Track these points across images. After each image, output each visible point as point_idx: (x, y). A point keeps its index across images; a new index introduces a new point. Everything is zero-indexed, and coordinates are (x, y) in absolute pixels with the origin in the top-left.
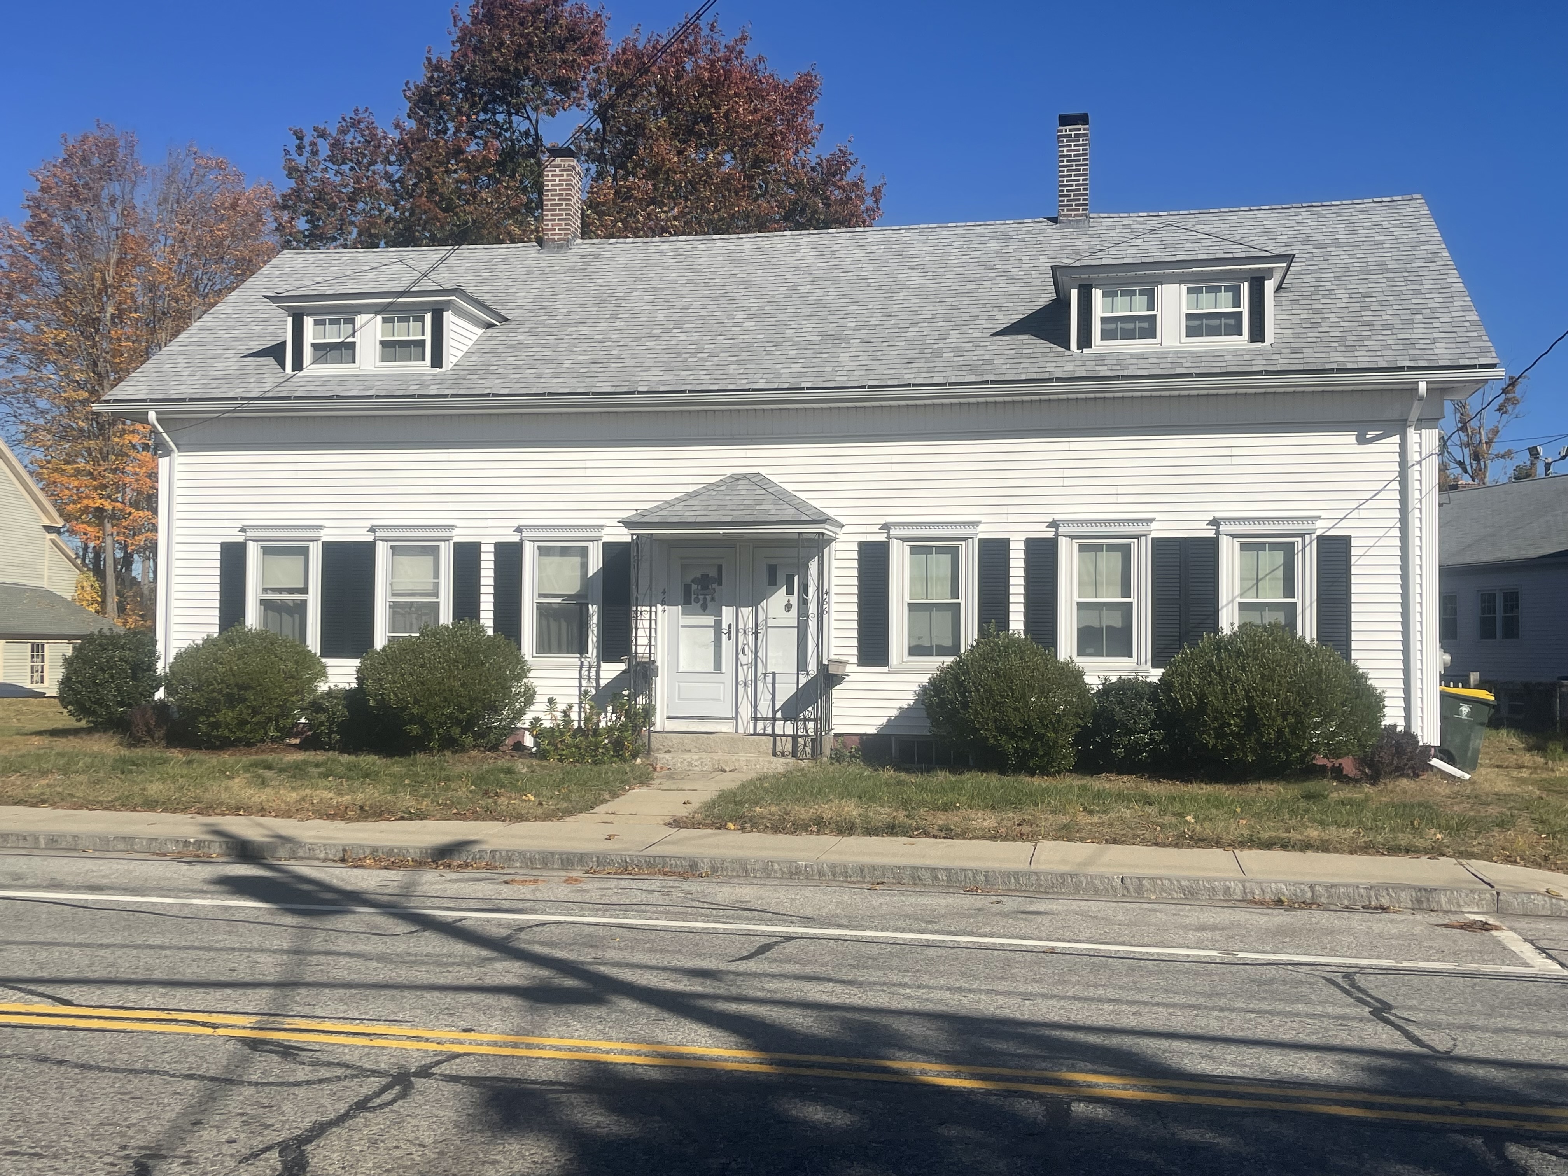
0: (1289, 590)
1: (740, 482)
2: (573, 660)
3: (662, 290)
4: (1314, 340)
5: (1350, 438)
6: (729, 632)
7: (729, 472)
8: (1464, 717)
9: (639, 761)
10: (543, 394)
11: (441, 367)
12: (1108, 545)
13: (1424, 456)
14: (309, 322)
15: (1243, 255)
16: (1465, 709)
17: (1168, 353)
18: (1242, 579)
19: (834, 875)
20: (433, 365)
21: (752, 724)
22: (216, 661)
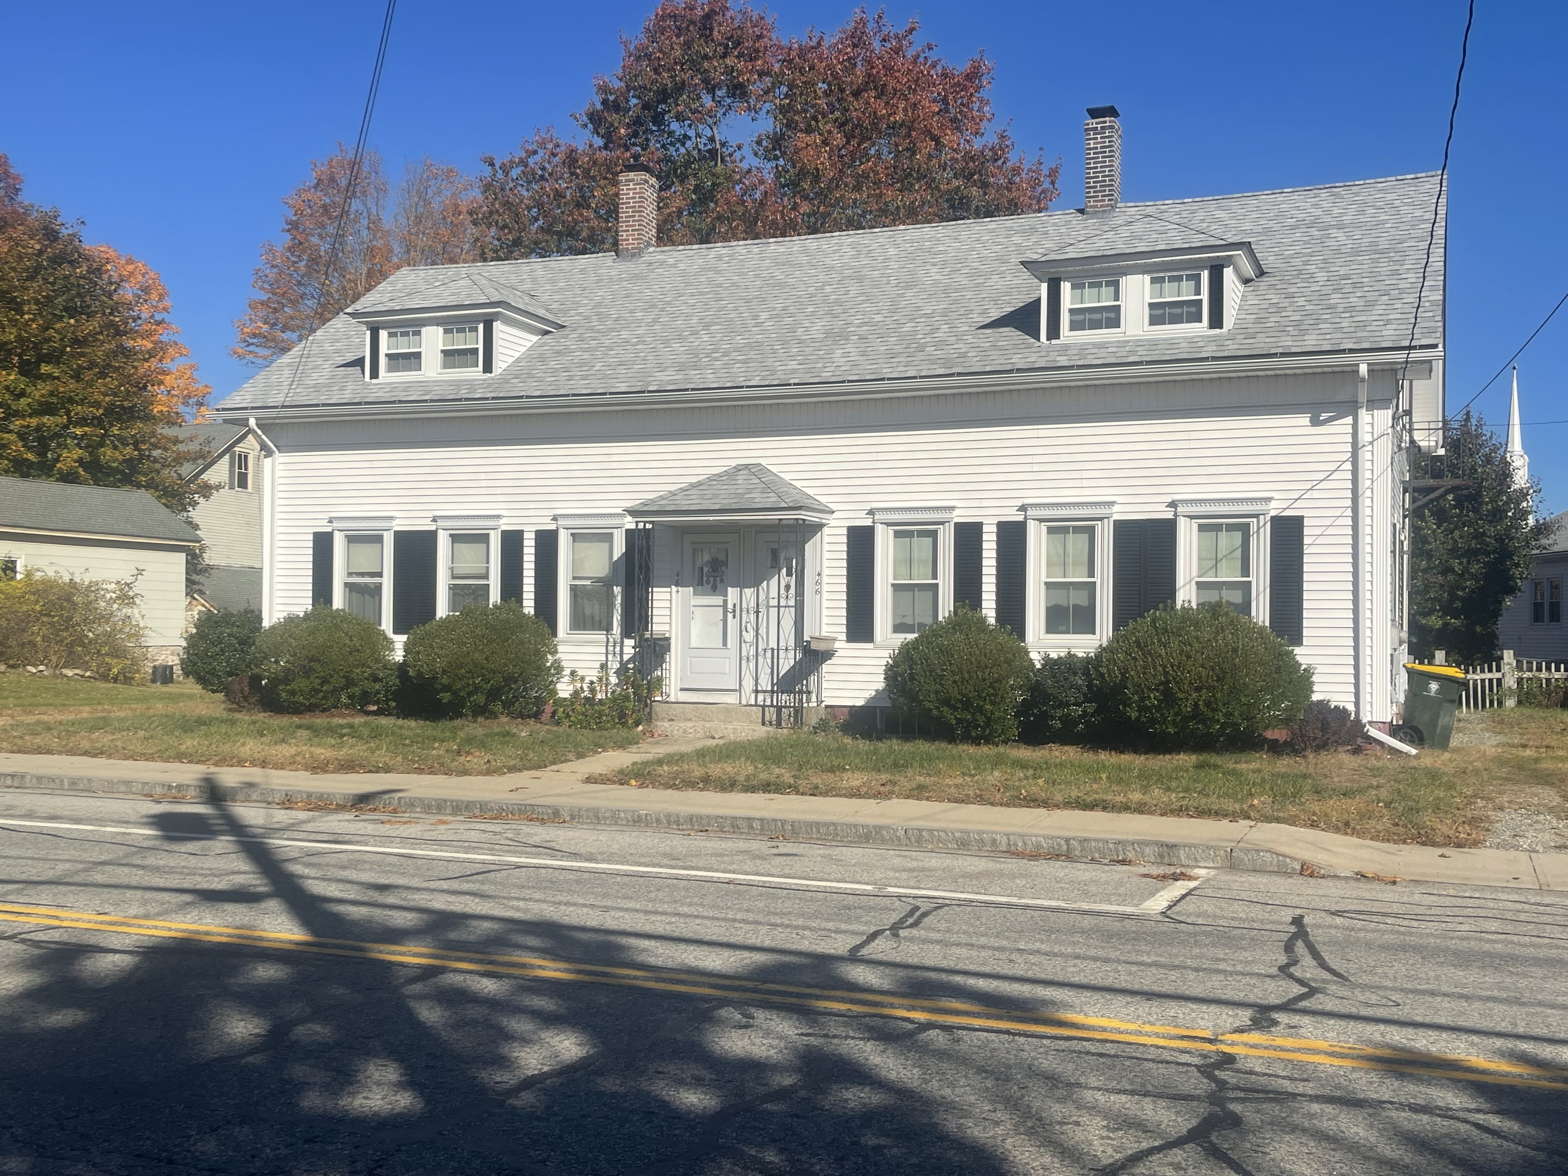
0: (1245, 570)
1: (742, 472)
2: (601, 636)
3: (707, 293)
4: (1272, 324)
5: (1304, 420)
6: (734, 611)
7: (734, 463)
8: (1432, 694)
9: (640, 728)
10: (568, 395)
11: (491, 372)
12: (1074, 527)
13: (1375, 436)
14: (383, 334)
15: (1200, 244)
16: (1434, 686)
17: (1129, 341)
18: (1200, 559)
19: (669, 823)
20: (485, 371)
21: (753, 696)
22: (291, 636)
